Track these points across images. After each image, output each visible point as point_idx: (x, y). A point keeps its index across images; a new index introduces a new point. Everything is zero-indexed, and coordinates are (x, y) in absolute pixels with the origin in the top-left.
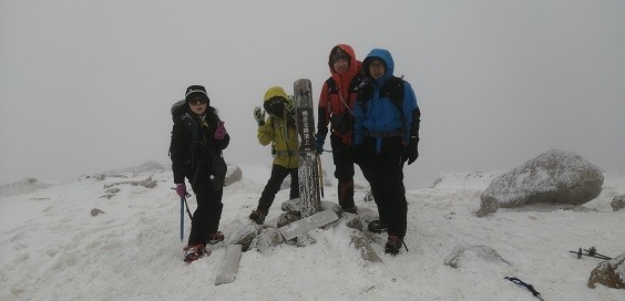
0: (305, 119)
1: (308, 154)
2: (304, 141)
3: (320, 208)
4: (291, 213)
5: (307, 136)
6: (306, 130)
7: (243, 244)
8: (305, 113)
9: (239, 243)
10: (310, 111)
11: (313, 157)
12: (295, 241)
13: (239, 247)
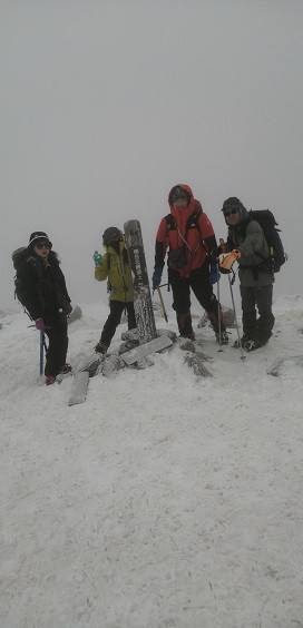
0: (137, 257)
1: (142, 288)
2: (137, 276)
3: (155, 335)
4: (130, 342)
5: (139, 272)
6: (138, 267)
7: (89, 371)
8: (136, 251)
9: (86, 370)
10: (141, 249)
11: (146, 291)
12: (135, 365)
13: (87, 373)
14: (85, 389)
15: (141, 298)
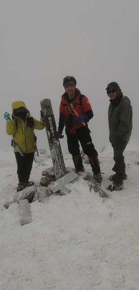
0: (50, 122)
1: (55, 142)
2: (51, 134)
3: (66, 172)
4: (49, 176)
5: (53, 132)
6: (52, 128)
7: (28, 199)
8: (50, 118)
9: (25, 198)
10: (53, 117)
11: (58, 143)
12: (58, 193)
13: (27, 200)
14: (28, 212)
15: (56, 148)
